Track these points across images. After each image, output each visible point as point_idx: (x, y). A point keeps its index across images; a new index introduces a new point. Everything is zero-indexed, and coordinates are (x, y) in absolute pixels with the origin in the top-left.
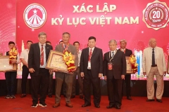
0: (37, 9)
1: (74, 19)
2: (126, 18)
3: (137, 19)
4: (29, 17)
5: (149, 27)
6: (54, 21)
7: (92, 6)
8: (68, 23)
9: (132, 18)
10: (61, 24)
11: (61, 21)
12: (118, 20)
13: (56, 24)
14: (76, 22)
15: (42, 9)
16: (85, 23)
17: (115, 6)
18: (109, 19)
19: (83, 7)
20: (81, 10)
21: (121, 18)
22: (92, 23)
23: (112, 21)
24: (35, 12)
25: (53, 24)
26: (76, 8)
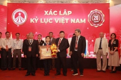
0: (21, 13)
1: (45, 19)
2: (78, 20)
3: (85, 20)
4: (15, 17)
5: (91, 25)
6: (32, 21)
7: (56, 12)
8: (41, 22)
9: (81, 20)
10: (36, 22)
11: (36, 21)
12: (73, 21)
13: (33, 22)
14: (46, 21)
15: (24, 12)
16: (52, 22)
17: (71, 12)
18: (67, 19)
19: (51, 12)
20: (50, 14)
21: (74, 19)
22: (57, 22)
23: (69, 21)
24: (20, 14)
25: (31, 22)
26: (46, 12)
